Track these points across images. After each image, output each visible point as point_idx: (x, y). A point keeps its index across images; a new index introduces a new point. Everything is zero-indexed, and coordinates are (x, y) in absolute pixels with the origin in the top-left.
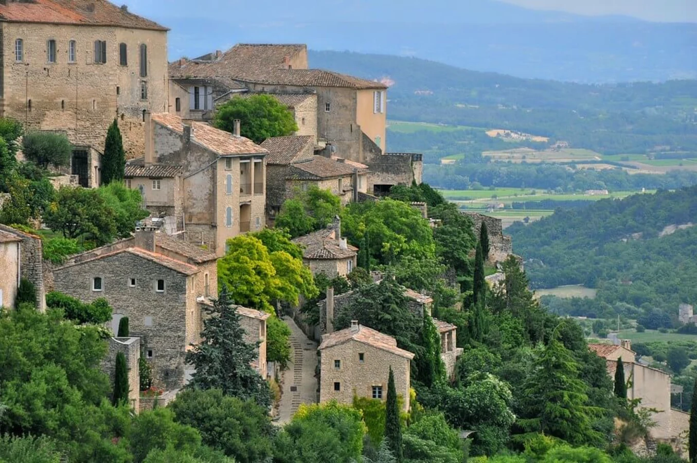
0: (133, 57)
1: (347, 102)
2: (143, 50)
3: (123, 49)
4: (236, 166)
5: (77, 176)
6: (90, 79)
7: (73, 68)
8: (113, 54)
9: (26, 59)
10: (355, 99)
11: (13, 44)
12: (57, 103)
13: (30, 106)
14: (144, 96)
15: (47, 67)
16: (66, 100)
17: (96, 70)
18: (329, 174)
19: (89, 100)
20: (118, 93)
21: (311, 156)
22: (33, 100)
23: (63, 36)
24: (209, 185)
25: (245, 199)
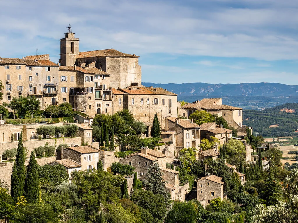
0: (167, 103)
1: (230, 113)
2: (170, 100)
3: (163, 100)
4: (190, 131)
5: (145, 134)
6: (154, 108)
7: (149, 106)
8: (160, 102)
9: (135, 104)
10: (232, 112)
11: (131, 100)
12: (144, 115)
13: (136, 116)
14: (170, 113)
15: (141, 106)
16: (146, 114)
17: (155, 106)
18: (218, 133)
19: (153, 114)
20: (162, 112)
21: (215, 128)
22: (137, 114)
23: (146, 97)
24: (182, 136)
25: (194, 140)
